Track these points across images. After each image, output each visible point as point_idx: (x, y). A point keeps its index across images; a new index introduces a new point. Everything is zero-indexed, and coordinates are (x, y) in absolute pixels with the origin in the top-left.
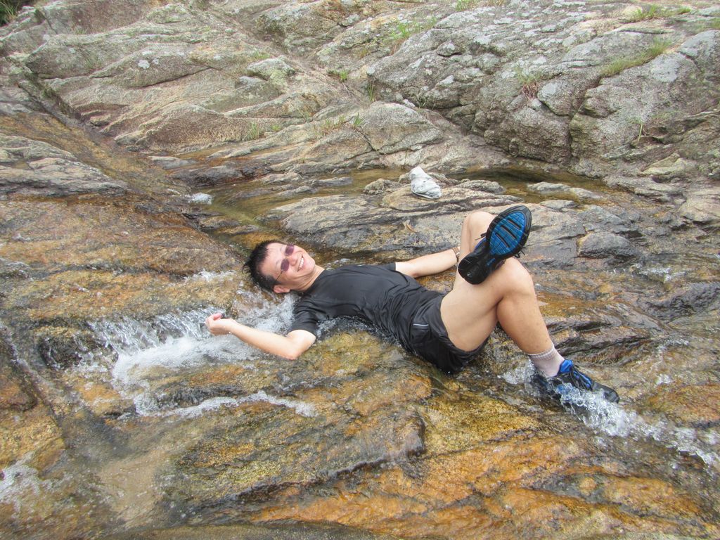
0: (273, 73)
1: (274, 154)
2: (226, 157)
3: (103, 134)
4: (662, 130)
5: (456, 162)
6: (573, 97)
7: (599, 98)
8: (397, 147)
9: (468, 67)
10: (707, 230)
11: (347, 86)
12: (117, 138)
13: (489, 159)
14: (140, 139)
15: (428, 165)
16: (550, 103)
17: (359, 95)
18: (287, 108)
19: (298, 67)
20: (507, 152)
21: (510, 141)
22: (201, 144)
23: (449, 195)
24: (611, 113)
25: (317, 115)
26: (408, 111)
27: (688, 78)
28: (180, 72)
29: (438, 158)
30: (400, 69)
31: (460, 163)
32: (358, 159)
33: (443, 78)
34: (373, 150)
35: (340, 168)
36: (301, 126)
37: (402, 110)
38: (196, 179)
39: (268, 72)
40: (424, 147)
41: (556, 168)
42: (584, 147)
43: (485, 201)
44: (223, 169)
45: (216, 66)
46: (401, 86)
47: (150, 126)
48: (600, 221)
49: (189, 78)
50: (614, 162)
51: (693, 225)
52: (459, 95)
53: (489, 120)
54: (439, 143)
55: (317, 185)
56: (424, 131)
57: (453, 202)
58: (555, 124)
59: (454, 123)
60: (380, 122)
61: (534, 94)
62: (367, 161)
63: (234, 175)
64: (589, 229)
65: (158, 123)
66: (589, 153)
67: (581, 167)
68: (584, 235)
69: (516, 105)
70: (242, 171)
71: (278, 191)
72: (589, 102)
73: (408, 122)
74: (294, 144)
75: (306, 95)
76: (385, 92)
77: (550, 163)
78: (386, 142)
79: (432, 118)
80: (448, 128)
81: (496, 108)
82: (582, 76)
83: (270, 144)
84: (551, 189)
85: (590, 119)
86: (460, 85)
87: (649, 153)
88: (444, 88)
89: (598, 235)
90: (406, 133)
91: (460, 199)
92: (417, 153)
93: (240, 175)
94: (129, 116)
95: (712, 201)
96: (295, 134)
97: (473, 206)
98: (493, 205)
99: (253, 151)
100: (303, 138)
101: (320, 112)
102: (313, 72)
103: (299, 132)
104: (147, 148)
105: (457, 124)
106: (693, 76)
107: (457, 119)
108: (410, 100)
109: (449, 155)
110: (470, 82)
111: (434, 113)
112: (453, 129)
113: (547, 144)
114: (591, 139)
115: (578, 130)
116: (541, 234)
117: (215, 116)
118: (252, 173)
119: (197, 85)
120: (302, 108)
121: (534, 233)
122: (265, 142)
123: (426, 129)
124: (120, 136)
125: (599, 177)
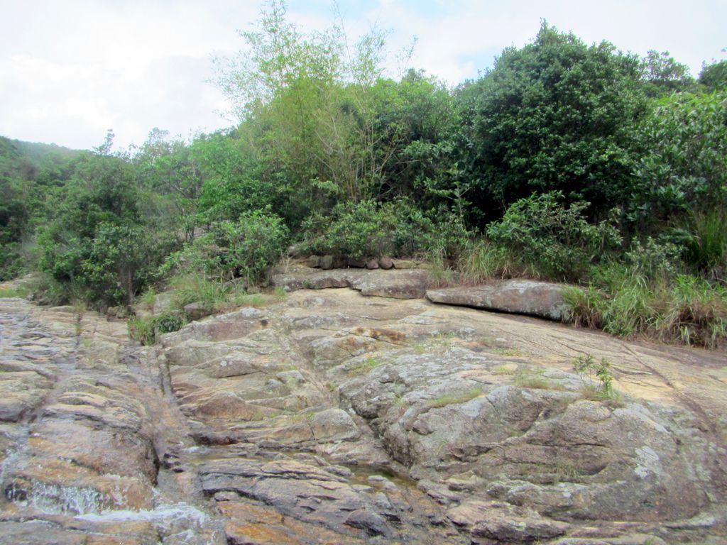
0: (289, 380)
1: (258, 431)
2: (230, 428)
3: (177, 402)
4: (461, 451)
5: (355, 456)
6: (413, 418)
7: (422, 421)
8: (328, 440)
9: (390, 392)
10: (460, 531)
11: (331, 394)
12: (182, 406)
14: (193, 409)
15: (337, 455)
16: (405, 421)
17: (334, 401)
18: (285, 403)
19: (309, 378)
20: (389, 454)
21: (389, 446)
22: (226, 418)
24: (430, 433)
26: (345, 415)
27: (488, 417)
28: (242, 372)
29: (346, 451)
30: (357, 387)
31: (357, 457)
32: (303, 443)
33: (374, 397)
34: (314, 439)
35: (288, 447)
36: (286, 416)
37: (343, 415)
38: (201, 438)
39: (287, 378)
40: (342, 442)
42: (414, 455)
44: (220, 435)
45: (264, 371)
46: (352, 399)
47: (202, 402)
49: (246, 376)
50: (429, 470)
51: (451, 524)
52: (377, 410)
54: (354, 441)
55: (258, 454)
56: (348, 431)
57: (295, 472)
59: (371, 429)
61: (403, 414)
62: (307, 446)
63: (224, 439)
64: (363, 507)
65: (207, 400)
67: (412, 471)
68: (357, 510)
69: (393, 421)
70: (229, 438)
71: (231, 452)
72: (416, 422)
75: (301, 396)
76: (344, 402)
78: (323, 435)
79: (359, 423)
80: (366, 432)
81: (387, 422)
82: (422, 404)
84: (377, 480)
85: (417, 434)
86: (379, 403)
87: (452, 467)
88: (371, 403)
90: (338, 431)
91: (302, 471)
92: (336, 446)
93: (227, 440)
94: (197, 394)
95: (477, 510)
96: (279, 421)
97: (305, 477)
98: (318, 480)
99: (248, 428)
101: (304, 410)
102: (318, 383)
103: (283, 420)
104: (194, 415)
106: (492, 416)
107: (373, 426)
108: (355, 409)
109: (354, 450)
110: (386, 401)
111: (363, 420)
112: (369, 433)
113: (401, 450)
114: (416, 450)
115: (411, 442)
116: (332, 504)
117: (240, 401)
118: (234, 440)
119: (248, 381)
120: (295, 406)
121: (328, 502)
122: (261, 423)
123: (351, 430)
124: (184, 405)
125: (417, 479)
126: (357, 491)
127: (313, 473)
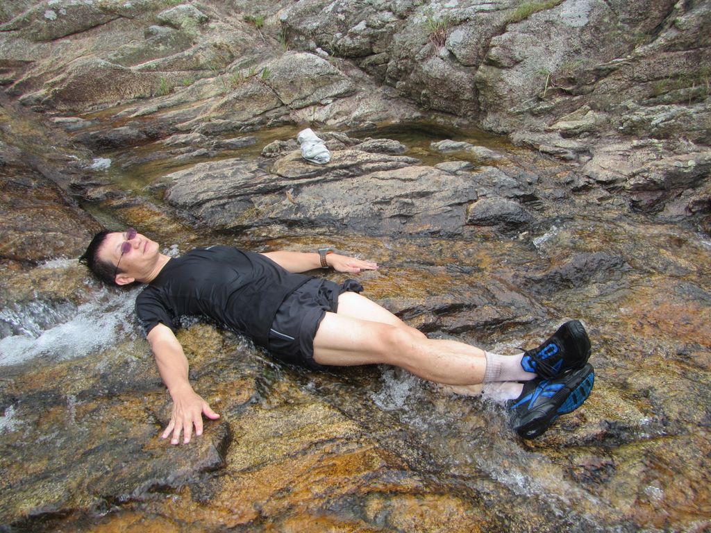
0: (184, 22)
1: (181, 111)
2: (132, 116)
3: (8, 93)
4: (571, 81)
5: (366, 116)
6: (479, 46)
7: (504, 47)
8: (308, 102)
9: (381, 11)
10: (609, 190)
11: (263, 34)
12: (21, 98)
13: (400, 113)
14: (45, 99)
15: (337, 121)
16: (456, 52)
17: (275, 42)
18: (197, 60)
19: (211, 13)
20: (420, 105)
21: (421, 93)
22: (109, 101)
23: (340, 159)
24: (517, 62)
25: (229, 66)
26: (319, 61)
27: (600, 22)
28: (89, 22)
29: (348, 113)
30: (314, 14)
31: (370, 118)
32: (267, 115)
33: (356, 24)
34: (283, 105)
35: (248, 125)
36: (211, 80)
37: (313, 61)
38: (98, 142)
39: (179, 20)
40: (334, 101)
41: (466, 122)
42: (491, 100)
43: (376, 165)
44: (125, 130)
45: (128, 14)
46: (314, 33)
47: (54, 84)
48: (495, 185)
49: (100, 29)
50: (521, 117)
51: (596, 186)
52: (370, 42)
53: (400, 70)
54: (351, 96)
55: (218, 146)
56: (335, 83)
57: (342, 167)
58: (461, 75)
59: (368, 73)
60: (289, 75)
61: (441, 41)
62: (277, 117)
63: (138, 136)
64: (481, 194)
65: (63, 80)
66: (496, 107)
67: (489, 122)
68: (475, 201)
69: (424, 55)
70: (145, 132)
71: (176, 154)
72: (493, 52)
73: (318, 74)
74: (204, 99)
75: (218, 44)
76: (299, 40)
77: (460, 117)
78: (296, 96)
79: (345, 68)
80: (362, 79)
81: (406, 58)
82: (488, 21)
83: (179, 100)
84: (453, 148)
85: (495, 70)
86: (372, 31)
87: (557, 106)
88: (356, 35)
89: (488, 201)
90: (317, 85)
91: (349, 163)
92: (327, 108)
93: (144, 136)
94: (34, 73)
95: (619, 158)
96: (205, 89)
97: (362, 171)
98: (384, 170)
99: (160, 109)
100: (213, 93)
101: (233, 64)
102: (228, 18)
103: (209, 86)
104: (53, 108)
105: (370, 75)
106: (606, 20)
107: (370, 68)
108: (323, 49)
109: (359, 109)
110: (383, 27)
111: (347, 62)
112: (366, 79)
113: (455, 97)
114: (496, 92)
115: (483, 82)
116: (431, 201)
117: (122, 71)
118: (156, 134)
119: (108, 36)
120: (215, 60)
121: (423, 199)
122: (174, 98)
123: (337, 80)
124: (24, 96)
125: (506, 133)
126: (454, 173)
127: (367, 162)
